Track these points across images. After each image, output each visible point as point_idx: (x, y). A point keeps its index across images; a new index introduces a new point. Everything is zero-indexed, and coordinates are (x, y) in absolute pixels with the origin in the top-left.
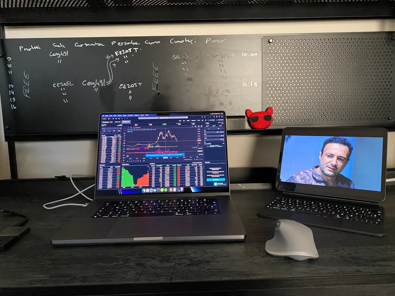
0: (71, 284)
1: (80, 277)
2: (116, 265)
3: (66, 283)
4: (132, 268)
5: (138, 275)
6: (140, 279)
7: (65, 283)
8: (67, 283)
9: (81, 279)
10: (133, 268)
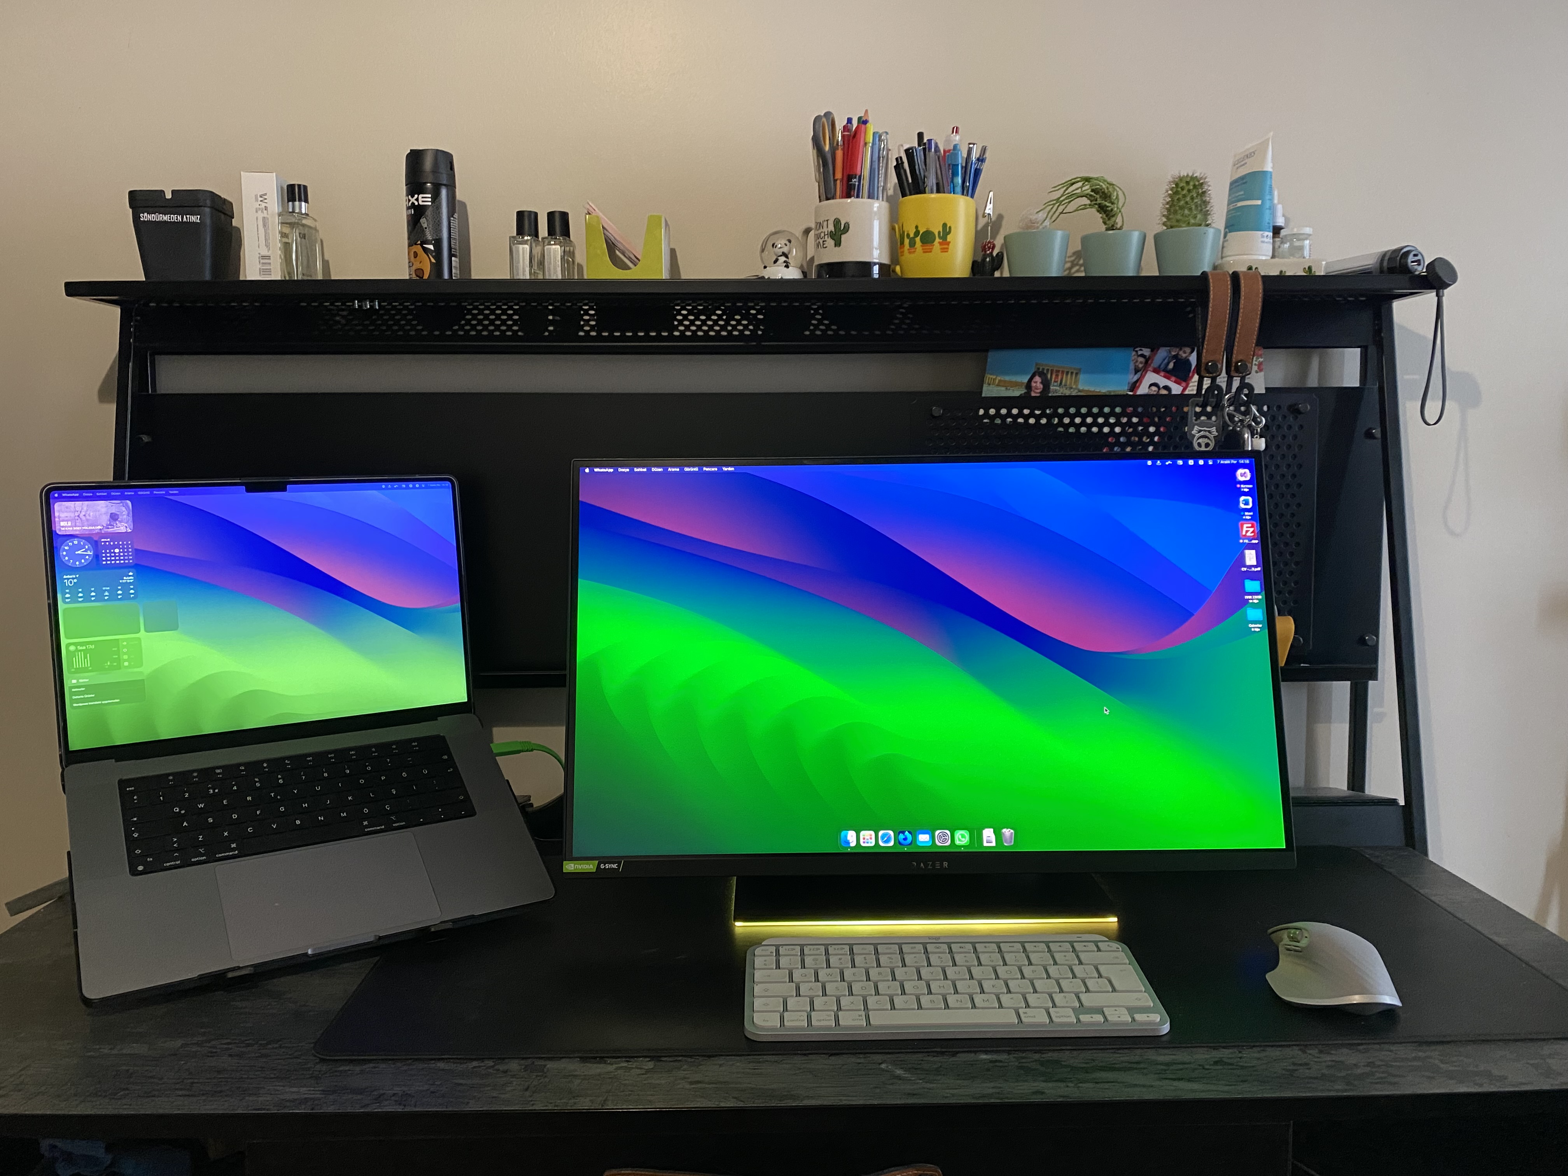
0: (375, 1109)
1: (394, 1095)
2: (475, 1067)
3: (364, 1106)
4: (513, 1076)
5: (528, 1093)
6: (532, 1101)
7: (362, 1107)
8: (367, 1105)
9: (397, 1099)
10: (517, 1076)
